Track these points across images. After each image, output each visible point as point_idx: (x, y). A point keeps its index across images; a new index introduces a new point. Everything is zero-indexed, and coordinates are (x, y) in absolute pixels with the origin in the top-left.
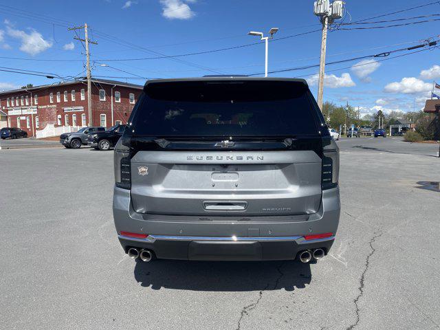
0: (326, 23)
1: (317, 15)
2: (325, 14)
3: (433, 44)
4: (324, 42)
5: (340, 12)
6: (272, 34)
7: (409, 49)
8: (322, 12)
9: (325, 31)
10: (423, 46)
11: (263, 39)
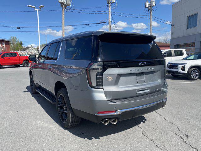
0: (64, 7)
1: (60, 3)
2: (63, 3)
3: (105, 23)
4: (64, 16)
5: (70, 3)
6: (40, 8)
7: (97, 24)
8: (62, 2)
9: (64, 11)
10: (102, 23)
11: (35, 10)
